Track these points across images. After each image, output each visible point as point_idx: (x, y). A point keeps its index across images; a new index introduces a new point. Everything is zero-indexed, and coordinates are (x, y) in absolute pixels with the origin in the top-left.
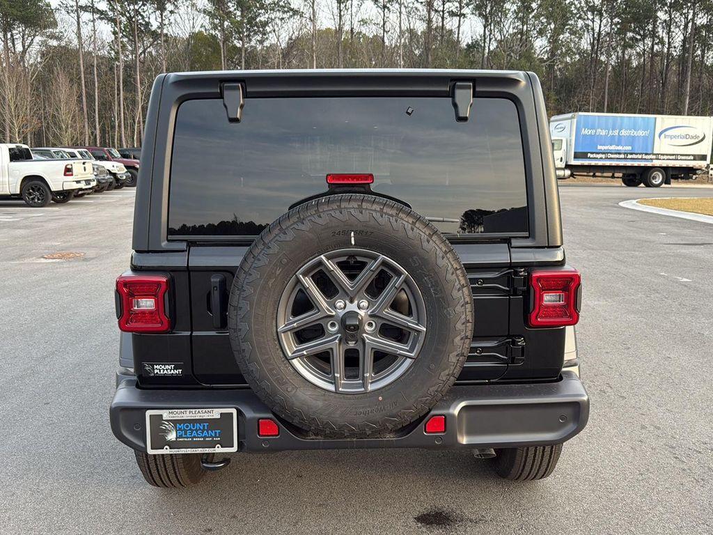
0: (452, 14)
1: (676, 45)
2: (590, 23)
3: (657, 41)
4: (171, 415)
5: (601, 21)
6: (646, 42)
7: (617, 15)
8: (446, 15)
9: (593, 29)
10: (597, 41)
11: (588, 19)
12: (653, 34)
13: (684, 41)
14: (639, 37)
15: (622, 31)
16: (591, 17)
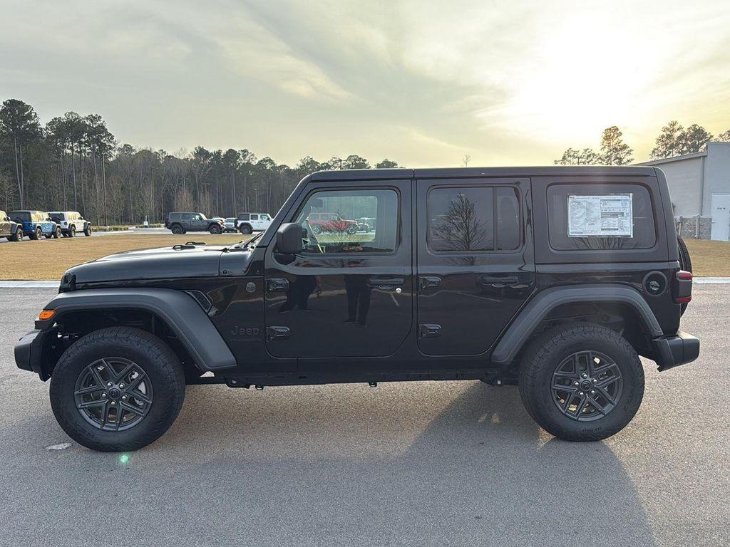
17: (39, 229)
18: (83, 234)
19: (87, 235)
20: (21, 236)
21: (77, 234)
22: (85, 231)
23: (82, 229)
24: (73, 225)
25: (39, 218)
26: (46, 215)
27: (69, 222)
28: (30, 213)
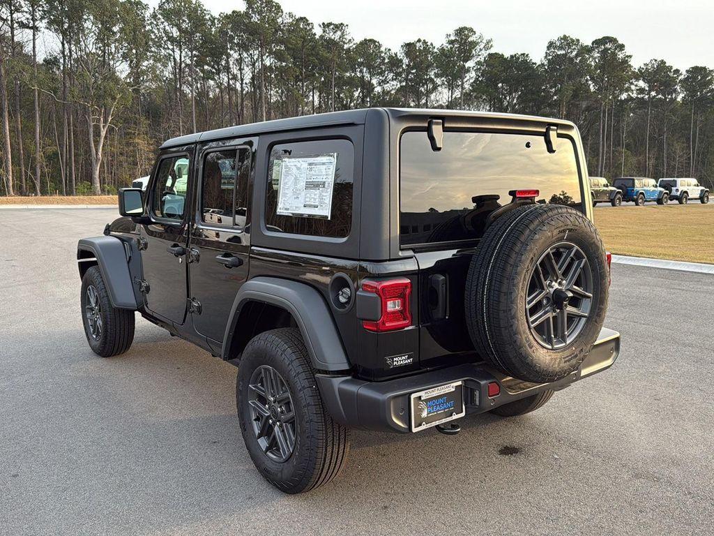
0: (23, 25)
1: (248, 81)
2: (171, 52)
3: (230, 77)
4: (427, 395)
5: (181, 52)
6: (221, 75)
7: (195, 49)
8: (16, 25)
9: (174, 59)
10: (179, 70)
11: (169, 49)
12: (227, 69)
13: (253, 78)
14: (214, 70)
15: (200, 63)
16: (171, 47)
17: (641, 195)
18: (699, 202)
19: (703, 202)
20: (620, 202)
21: (688, 202)
22: (702, 198)
23: (698, 196)
24: (686, 192)
25: (646, 184)
26: (653, 182)
27: (681, 189)
28: (634, 180)
